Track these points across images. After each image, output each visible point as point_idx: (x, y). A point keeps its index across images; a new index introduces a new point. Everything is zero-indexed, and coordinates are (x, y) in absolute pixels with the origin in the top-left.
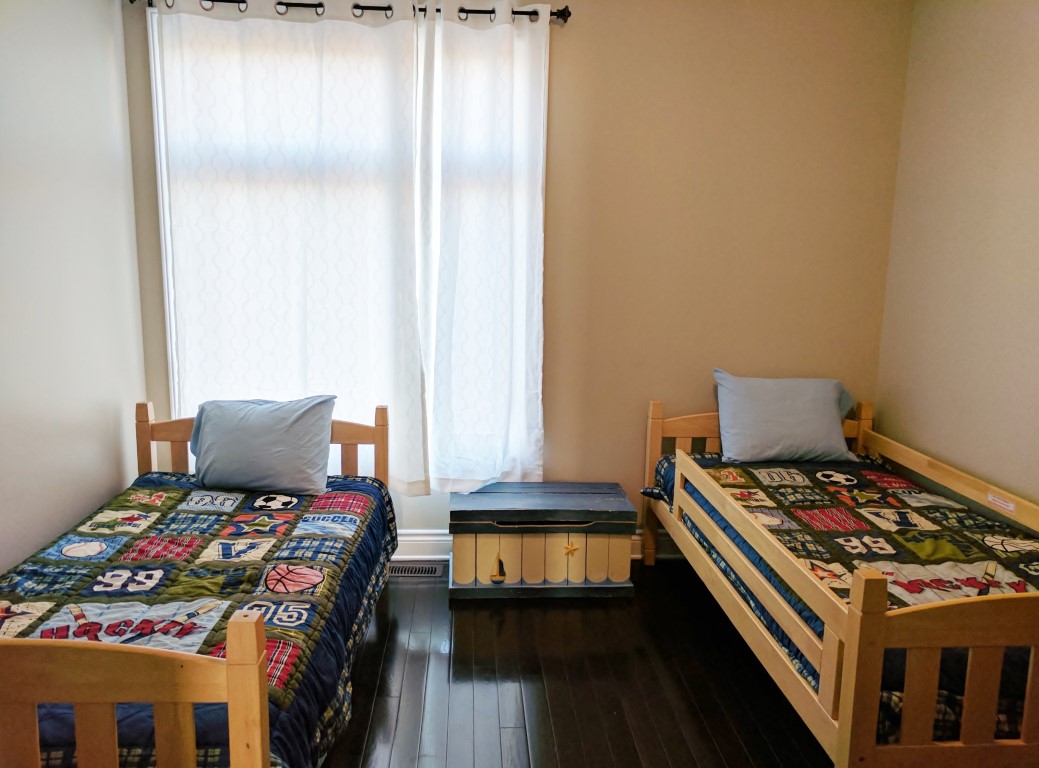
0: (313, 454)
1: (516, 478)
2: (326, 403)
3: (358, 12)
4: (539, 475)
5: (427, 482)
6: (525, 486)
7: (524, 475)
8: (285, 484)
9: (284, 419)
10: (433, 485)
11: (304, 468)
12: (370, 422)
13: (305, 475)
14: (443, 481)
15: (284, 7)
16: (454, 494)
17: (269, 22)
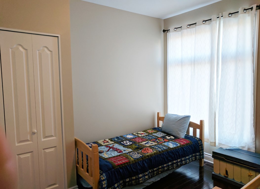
0: (181, 128)
1: (246, 149)
2: (188, 117)
3: (204, 22)
4: (254, 150)
5: (215, 143)
6: (248, 152)
7: (249, 149)
8: (174, 134)
9: (177, 119)
10: (217, 144)
11: (178, 131)
12: (199, 123)
13: (178, 133)
14: (220, 144)
15: (189, 26)
16: (221, 148)
17: (185, 30)
